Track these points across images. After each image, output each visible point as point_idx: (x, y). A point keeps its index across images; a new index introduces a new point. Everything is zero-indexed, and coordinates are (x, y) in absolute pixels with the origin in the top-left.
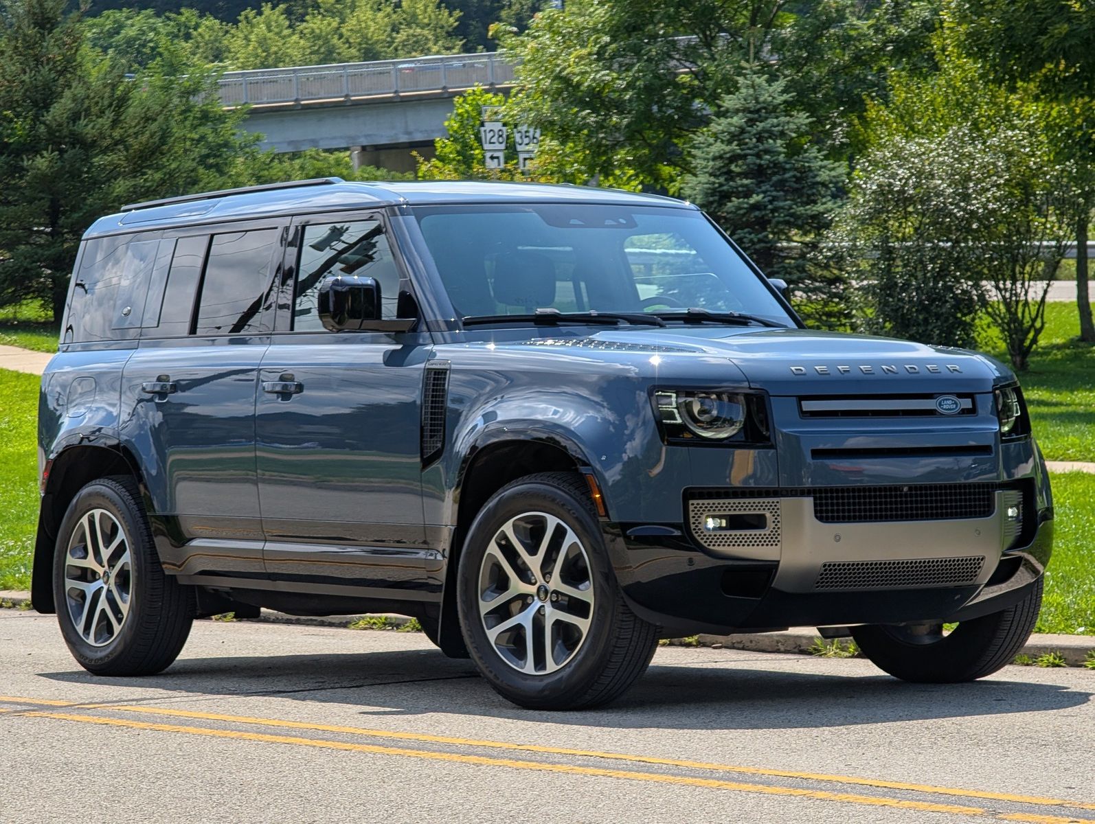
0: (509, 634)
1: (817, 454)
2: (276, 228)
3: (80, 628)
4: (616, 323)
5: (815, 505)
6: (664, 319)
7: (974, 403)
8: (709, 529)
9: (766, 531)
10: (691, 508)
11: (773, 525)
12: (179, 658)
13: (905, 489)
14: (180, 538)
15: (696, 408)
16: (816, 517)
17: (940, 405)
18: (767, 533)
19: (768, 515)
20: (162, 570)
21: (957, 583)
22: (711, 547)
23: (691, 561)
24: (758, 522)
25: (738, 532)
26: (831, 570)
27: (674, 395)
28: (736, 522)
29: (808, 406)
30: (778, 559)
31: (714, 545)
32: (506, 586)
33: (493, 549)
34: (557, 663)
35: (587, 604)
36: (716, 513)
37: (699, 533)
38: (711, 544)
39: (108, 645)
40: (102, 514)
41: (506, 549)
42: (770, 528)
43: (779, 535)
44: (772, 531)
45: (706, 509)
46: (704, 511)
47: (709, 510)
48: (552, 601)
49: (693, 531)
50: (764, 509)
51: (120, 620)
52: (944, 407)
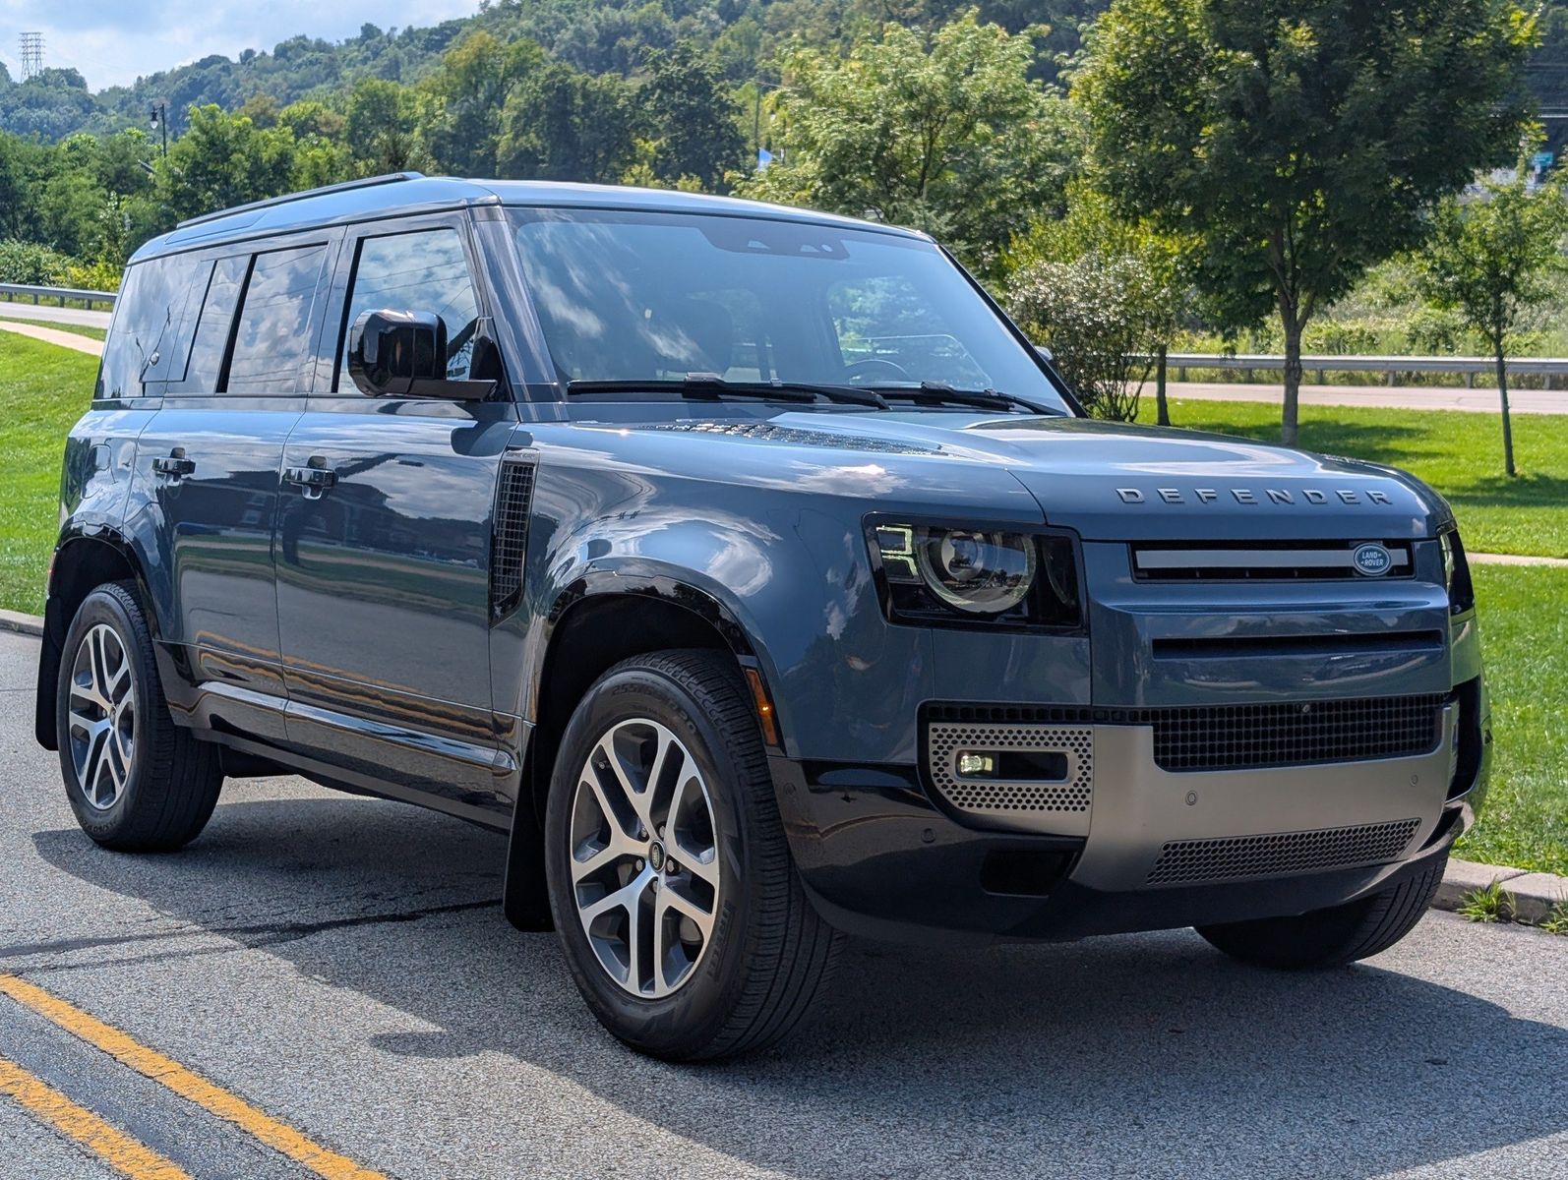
0: (609, 920)
1: (1162, 646)
2: (326, 243)
3: (82, 780)
4: (810, 400)
5: (1156, 739)
6: (886, 397)
7: (1410, 557)
8: (963, 776)
9: (1066, 784)
10: (932, 736)
11: (1079, 774)
13: (1306, 708)
14: (191, 678)
15: (948, 556)
16: (1157, 761)
17: (1360, 559)
18: (1068, 787)
19: (1071, 755)
20: (170, 719)
21: (1371, 862)
22: (965, 808)
23: (929, 836)
24: (1051, 767)
25: (1015, 784)
26: (1178, 854)
27: (909, 532)
28: (1011, 766)
29: (1148, 559)
30: (1086, 834)
31: (970, 805)
32: (604, 838)
33: (589, 775)
34: (669, 982)
35: (712, 888)
36: (979, 748)
37: (945, 783)
38: (966, 803)
39: (110, 809)
40: (107, 632)
41: (607, 776)
42: (1071, 780)
43: (1088, 791)
44: (1076, 785)
45: (960, 741)
46: (955, 742)
47: (964, 743)
48: (668, 873)
49: (935, 779)
50: (1064, 744)
51: (122, 779)
52: (1367, 563)
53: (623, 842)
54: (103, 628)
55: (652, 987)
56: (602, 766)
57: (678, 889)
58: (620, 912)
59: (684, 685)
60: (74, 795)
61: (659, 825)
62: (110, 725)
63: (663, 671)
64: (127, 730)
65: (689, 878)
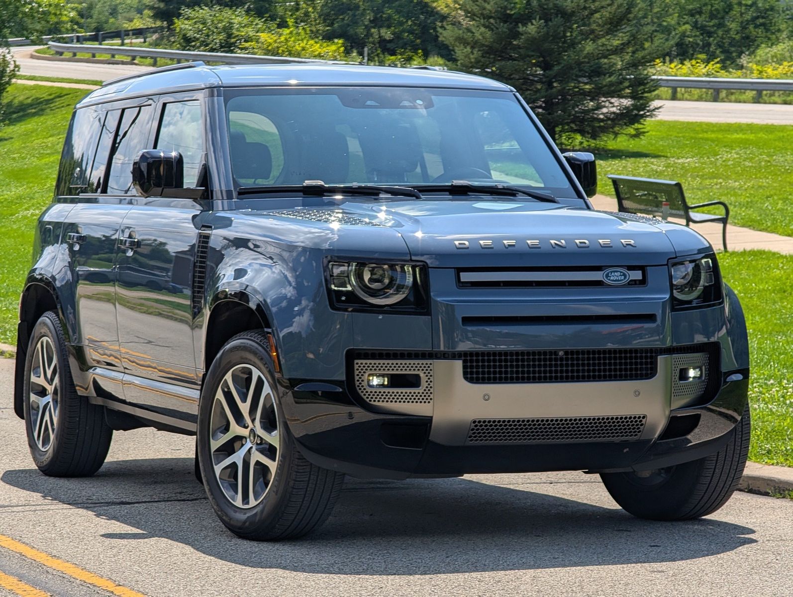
0: (229, 470)
1: (467, 320)
2: (151, 105)
3: (36, 434)
4: (377, 194)
5: (465, 367)
6: (420, 191)
7: (644, 275)
8: (372, 386)
9: (420, 390)
10: (356, 367)
11: (426, 384)
13: (561, 353)
14: (84, 366)
15: (367, 276)
16: (466, 378)
17: (607, 276)
18: (421, 392)
19: (422, 375)
20: (76, 392)
21: (624, 438)
22: (372, 403)
23: (351, 416)
24: (412, 381)
25: (400, 390)
26: (481, 427)
27: (346, 265)
28: (397, 381)
29: (465, 277)
30: (431, 415)
31: (374, 401)
32: (227, 428)
33: (220, 395)
34: (256, 499)
35: (275, 449)
36: (378, 372)
37: (362, 390)
38: (372, 400)
39: (48, 450)
40: (47, 341)
41: (228, 395)
42: (423, 387)
43: (431, 393)
44: (425, 390)
45: (369, 369)
46: (366, 370)
47: (371, 370)
48: (257, 444)
49: (358, 388)
50: (419, 370)
51: (53, 430)
52: (612, 278)
53: (236, 429)
54: (45, 339)
55: (248, 503)
56: (226, 390)
57: (262, 451)
58: (234, 465)
59: (265, 346)
60: (31, 444)
61: (253, 421)
62: (49, 398)
63: (255, 339)
64: (55, 401)
65: (267, 447)
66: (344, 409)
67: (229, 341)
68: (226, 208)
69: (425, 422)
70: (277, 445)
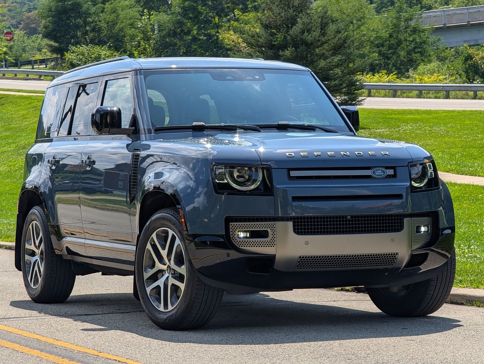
0: (155, 290)
1: (295, 199)
2: (97, 82)
3: (29, 279)
4: (236, 130)
5: (294, 226)
6: (261, 128)
7: (395, 172)
8: (240, 238)
9: (268, 239)
10: (231, 227)
11: (272, 236)
12: (71, 295)
13: (349, 217)
14: (60, 237)
15: (236, 174)
16: (295, 232)
17: (374, 172)
19: (269, 231)
20: (55, 252)
21: (386, 267)
22: (240, 247)
23: (228, 255)
24: (263, 234)
25: (256, 240)
26: (304, 260)
27: (224, 168)
28: (255, 234)
29: (293, 174)
30: (275, 254)
31: (242, 246)
32: (153, 266)
33: (149, 246)
34: (172, 306)
35: (184, 276)
36: (243, 229)
37: (235, 240)
38: (241, 246)
39: (37, 288)
40: (36, 223)
41: (154, 246)
43: (275, 241)
44: (271, 239)
45: (238, 228)
46: (237, 228)
47: (239, 228)
48: (172, 274)
49: (232, 239)
50: (267, 228)
51: (40, 276)
52: (377, 174)
53: (159, 266)
54: (34, 222)
55: (167, 309)
56: (153, 243)
57: (175, 278)
58: (158, 287)
59: (176, 217)
60: (27, 285)
61: (169, 260)
62: (37, 257)
63: (170, 213)
64: (42, 259)
65: (178, 275)
66: (224, 252)
67: (154, 215)
68: (148, 139)
69: (272, 258)
70: (184, 273)
